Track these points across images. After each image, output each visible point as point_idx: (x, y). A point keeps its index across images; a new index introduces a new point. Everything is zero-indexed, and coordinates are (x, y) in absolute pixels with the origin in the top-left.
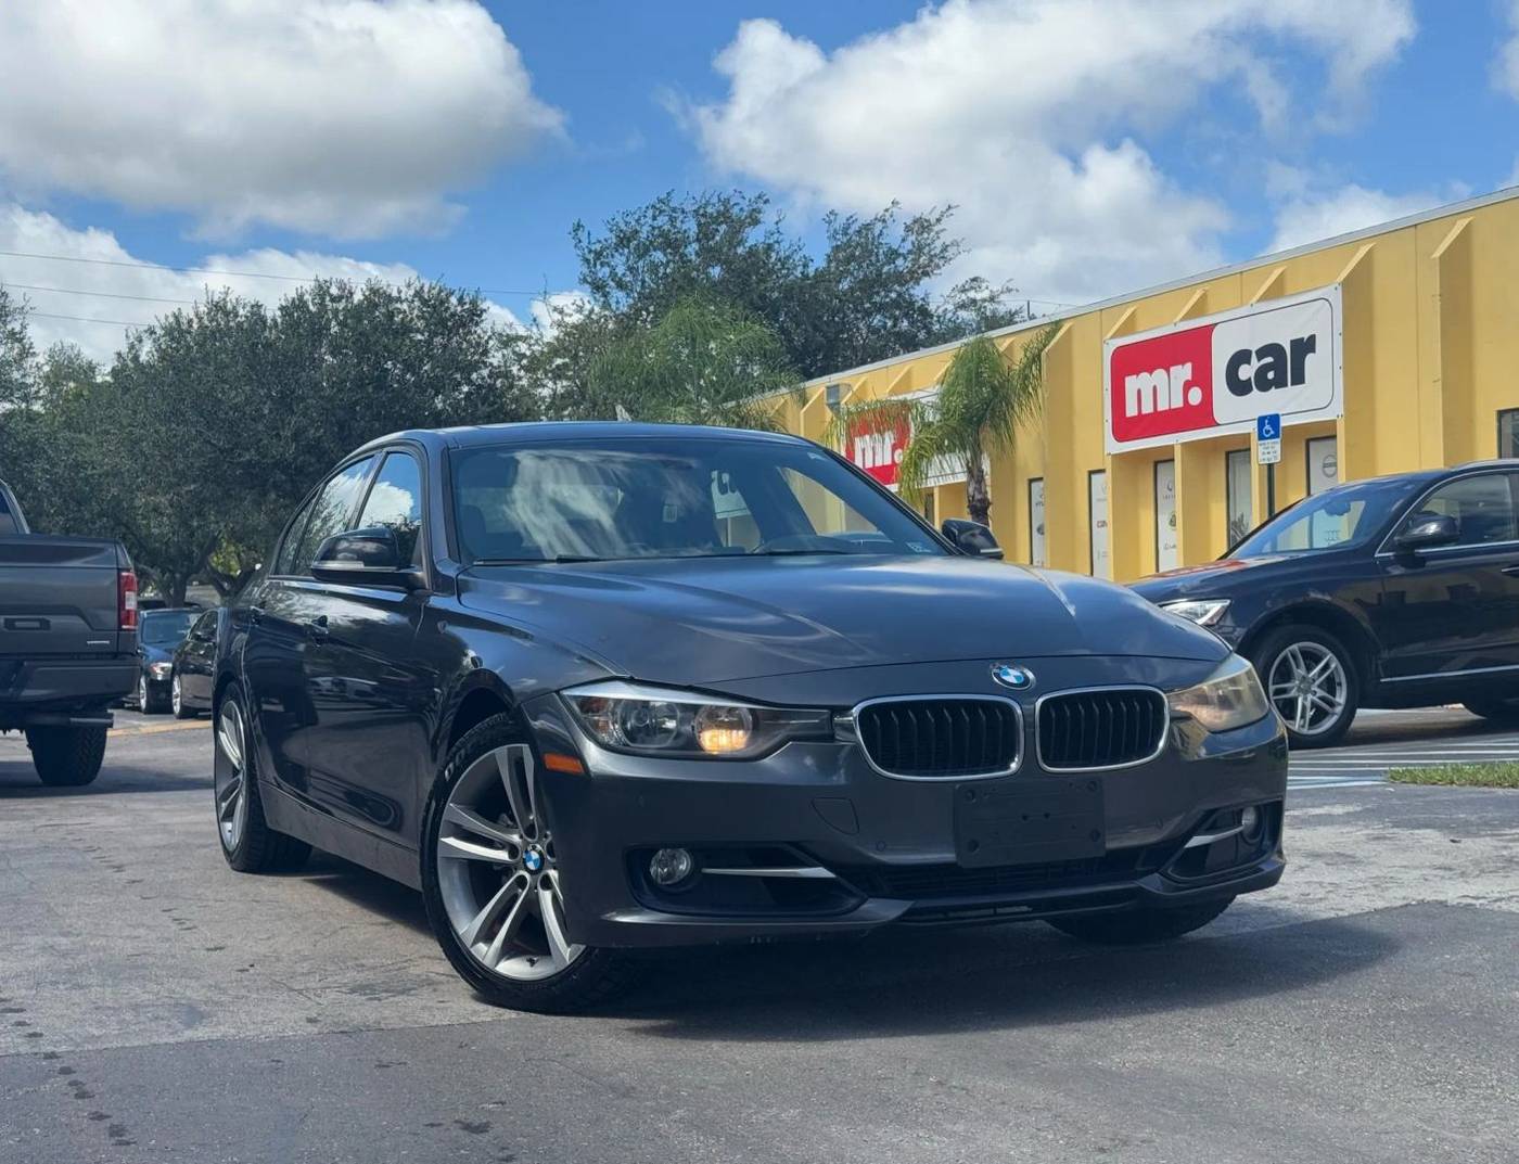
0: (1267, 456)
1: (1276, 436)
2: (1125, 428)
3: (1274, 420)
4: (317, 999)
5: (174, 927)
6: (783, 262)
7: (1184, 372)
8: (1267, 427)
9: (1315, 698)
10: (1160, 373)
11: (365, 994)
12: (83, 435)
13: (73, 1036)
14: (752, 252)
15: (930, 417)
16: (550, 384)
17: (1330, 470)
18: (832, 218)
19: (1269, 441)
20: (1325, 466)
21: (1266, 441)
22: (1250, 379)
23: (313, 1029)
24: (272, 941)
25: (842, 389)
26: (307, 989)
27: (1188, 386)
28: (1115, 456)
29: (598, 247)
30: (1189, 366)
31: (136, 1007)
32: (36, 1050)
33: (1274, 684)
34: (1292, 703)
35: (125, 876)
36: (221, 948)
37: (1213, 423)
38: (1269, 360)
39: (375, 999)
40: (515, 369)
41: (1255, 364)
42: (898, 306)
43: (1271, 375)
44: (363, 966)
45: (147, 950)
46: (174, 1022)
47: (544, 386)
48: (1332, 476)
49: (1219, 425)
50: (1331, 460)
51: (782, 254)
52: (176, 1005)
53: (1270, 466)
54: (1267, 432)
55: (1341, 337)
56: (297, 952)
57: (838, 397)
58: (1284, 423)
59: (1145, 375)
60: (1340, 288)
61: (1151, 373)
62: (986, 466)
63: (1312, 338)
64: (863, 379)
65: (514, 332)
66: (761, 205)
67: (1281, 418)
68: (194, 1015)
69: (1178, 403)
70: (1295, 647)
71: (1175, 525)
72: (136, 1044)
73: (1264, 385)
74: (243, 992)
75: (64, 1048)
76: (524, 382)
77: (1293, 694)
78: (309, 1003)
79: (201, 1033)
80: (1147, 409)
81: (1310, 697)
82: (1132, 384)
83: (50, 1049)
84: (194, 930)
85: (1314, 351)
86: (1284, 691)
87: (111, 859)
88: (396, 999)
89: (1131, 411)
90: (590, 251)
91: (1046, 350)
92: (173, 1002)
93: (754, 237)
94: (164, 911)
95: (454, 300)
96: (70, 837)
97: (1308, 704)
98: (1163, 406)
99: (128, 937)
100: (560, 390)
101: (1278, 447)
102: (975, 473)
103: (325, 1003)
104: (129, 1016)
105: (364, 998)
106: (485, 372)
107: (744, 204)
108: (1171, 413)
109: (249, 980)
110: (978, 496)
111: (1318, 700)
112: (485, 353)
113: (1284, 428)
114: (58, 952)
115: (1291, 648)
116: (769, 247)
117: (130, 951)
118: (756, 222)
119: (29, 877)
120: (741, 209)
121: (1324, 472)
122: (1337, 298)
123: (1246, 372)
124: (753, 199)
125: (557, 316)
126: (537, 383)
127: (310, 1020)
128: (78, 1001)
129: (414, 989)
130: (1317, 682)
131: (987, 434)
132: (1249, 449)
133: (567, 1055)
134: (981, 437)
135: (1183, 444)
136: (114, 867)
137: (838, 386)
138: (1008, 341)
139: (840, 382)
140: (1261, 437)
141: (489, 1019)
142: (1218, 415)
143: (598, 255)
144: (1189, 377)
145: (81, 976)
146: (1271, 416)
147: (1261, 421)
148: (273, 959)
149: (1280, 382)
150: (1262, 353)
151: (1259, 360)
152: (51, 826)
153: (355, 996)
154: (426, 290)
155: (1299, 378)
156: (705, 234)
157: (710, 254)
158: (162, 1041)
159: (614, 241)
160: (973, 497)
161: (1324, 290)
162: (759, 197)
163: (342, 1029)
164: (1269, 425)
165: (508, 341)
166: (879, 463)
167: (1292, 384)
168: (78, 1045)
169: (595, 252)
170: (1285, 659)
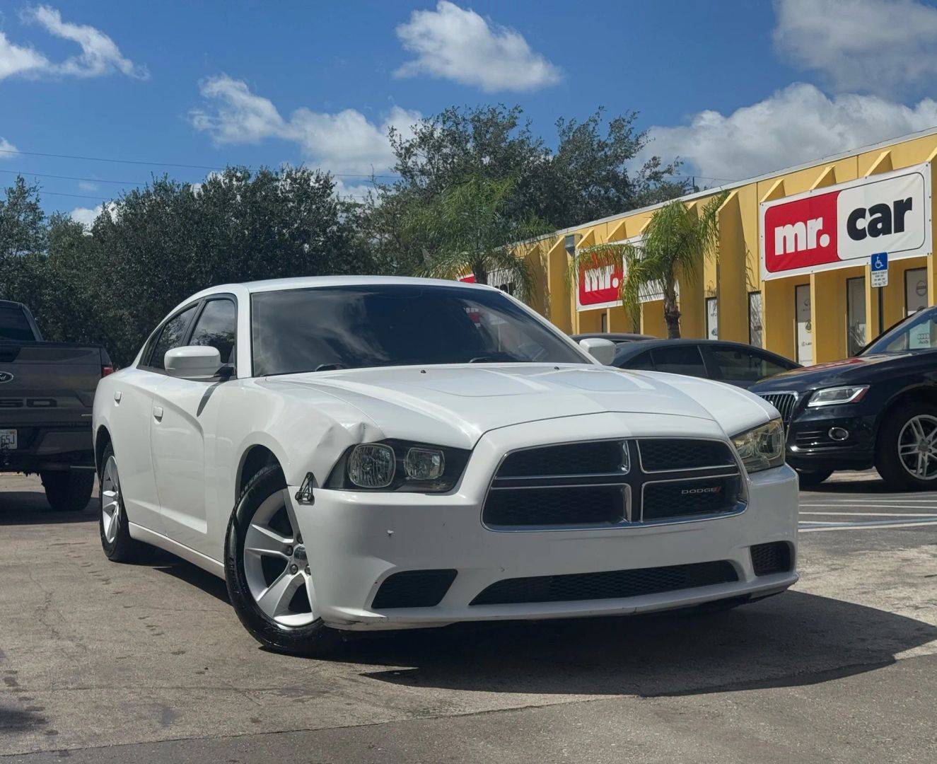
0: (878, 282)
1: (885, 268)
2: (775, 263)
3: (883, 257)
4: (257, 700)
5: (148, 631)
6: (531, 151)
7: (817, 224)
8: (878, 262)
9: (931, 454)
10: (800, 225)
11: (292, 696)
12: (75, 271)
13: (79, 733)
14: (511, 145)
15: (639, 255)
16: (378, 236)
17: (921, 291)
18: (561, 122)
19: (880, 271)
20: (918, 288)
21: (878, 272)
22: (865, 228)
23: (256, 729)
24: (218, 647)
25: (576, 238)
26: (249, 690)
27: (819, 234)
28: (767, 283)
29: (407, 145)
30: (820, 220)
31: (125, 706)
32: (52, 748)
33: (901, 444)
34: (915, 457)
35: (111, 587)
36: (183, 652)
37: (837, 259)
38: (879, 215)
39: (300, 701)
40: (354, 226)
41: (869, 218)
42: (608, 180)
43: (880, 226)
44: (286, 669)
45: (130, 653)
46: (154, 721)
47: (374, 237)
48: (924, 294)
49: (841, 260)
50: (922, 284)
51: (532, 146)
52: (155, 705)
53: (880, 289)
54: (878, 265)
55: (931, 199)
56: (238, 656)
57: (573, 243)
58: (890, 259)
59: (789, 226)
60: (930, 165)
61: (793, 225)
62: (677, 289)
63: (910, 200)
64: (590, 231)
65: (352, 201)
66: (517, 114)
67: (888, 255)
68: (167, 716)
69: (813, 245)
70: (916, 418)
71: (810, 329)
72: (127, 742)
73: (874, 232)
74: (202, 693)
75: (73, 746)
76: (361, 235)
77: (916, 451)
78: (251, 705)
79: (173, 732)
80: (791, 249)
81: (927, 454)
82: (780, 232)
83: (64, 746)
84: (163, 636)
85: (911, 209)
86: (909, 449)
87: (100, 573)
88: (315, 701)
89: (779, 251)
90: (402, 148)
91: (719, 210)
92: (152, 702)
93: (513, 135)
94: (140, 618)
95: (313, 179)
96: (72, 555)
97: (926, 458)
98: (801, 248)
99: (116, 641)
100: (384, 241)
101: (886, 276)
102: (669, 294)
103: (264, 705)
104: (120, 715)
105: (290, 699)
106: (335, 228)
107: (506, 113)
108: (808, 252)
109: (205, 682)
110: (671, 310)
111: (933, 456)
112: (335, 214)
113: (890, 262)
114: (67, 654)
115: (913, 419)
116: (523, 142)
117: (117, 654)
118: (514, 125)
119: (45, 588)
120: (504, 117)
121: (917, 292)
122: (927, 171)
123: (862, 224)
124: (511, 110)
125: (381, 191)
126: (369, 235)
127: (255, 721)
128: (82, 700)
129: (327, 692)
130: (932, 443)
131: (678, 268)
132: (864, 277)
133: (453, 759)
134: (674, 269)
135: (816, 274)
136: (104, 580)
137: (573, 235)
138: (692, 204)
139: (573, 233)
140: (874, 268)
141: (386, 721)
142: (840, 254)
143: (408, 150)
144: (821, 227)
145: (84, 677)
146: (881, 254)
147: (874, 257)
148: (221, 663)
149: (886, 231)
150: (873, 210)
151: (871, 216)
152: (58, 544)
153: (284, 698)
154: (294, 172)
155: (900, 228)
156: (478, 135)
157: (482, 148)
158: (147, 740)
159: (418, 140)
160: (668, 310)
161: (919, 166)
162: (516, 108)
163: (278, 729)
164: (880, 260)
165: (348, 208)
166: (602, 287)
167: (896, 232)
168: (84, 743)
169: (406, 148)
170: (910, 427)
